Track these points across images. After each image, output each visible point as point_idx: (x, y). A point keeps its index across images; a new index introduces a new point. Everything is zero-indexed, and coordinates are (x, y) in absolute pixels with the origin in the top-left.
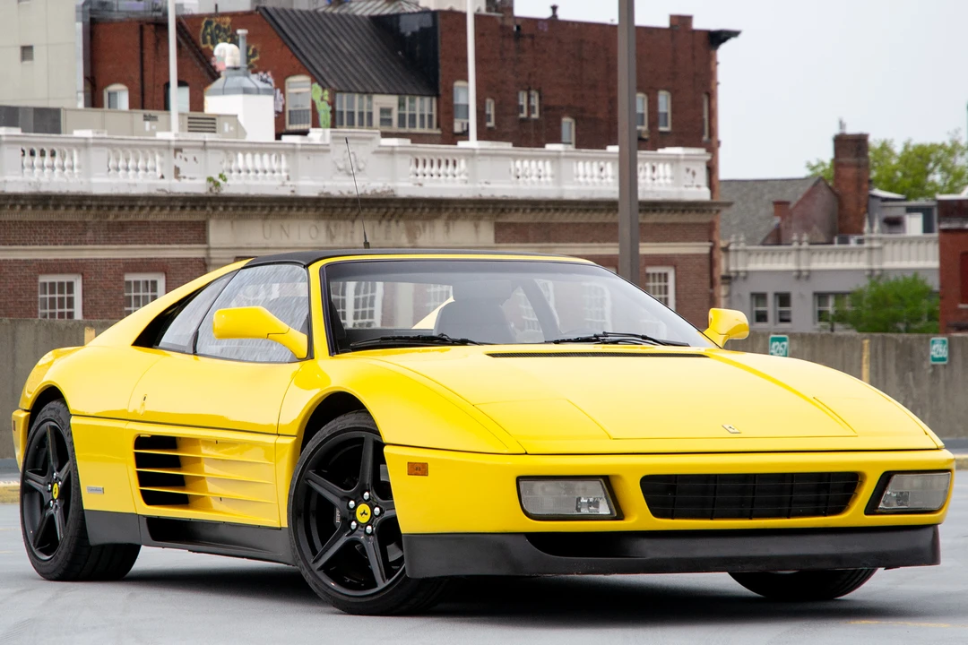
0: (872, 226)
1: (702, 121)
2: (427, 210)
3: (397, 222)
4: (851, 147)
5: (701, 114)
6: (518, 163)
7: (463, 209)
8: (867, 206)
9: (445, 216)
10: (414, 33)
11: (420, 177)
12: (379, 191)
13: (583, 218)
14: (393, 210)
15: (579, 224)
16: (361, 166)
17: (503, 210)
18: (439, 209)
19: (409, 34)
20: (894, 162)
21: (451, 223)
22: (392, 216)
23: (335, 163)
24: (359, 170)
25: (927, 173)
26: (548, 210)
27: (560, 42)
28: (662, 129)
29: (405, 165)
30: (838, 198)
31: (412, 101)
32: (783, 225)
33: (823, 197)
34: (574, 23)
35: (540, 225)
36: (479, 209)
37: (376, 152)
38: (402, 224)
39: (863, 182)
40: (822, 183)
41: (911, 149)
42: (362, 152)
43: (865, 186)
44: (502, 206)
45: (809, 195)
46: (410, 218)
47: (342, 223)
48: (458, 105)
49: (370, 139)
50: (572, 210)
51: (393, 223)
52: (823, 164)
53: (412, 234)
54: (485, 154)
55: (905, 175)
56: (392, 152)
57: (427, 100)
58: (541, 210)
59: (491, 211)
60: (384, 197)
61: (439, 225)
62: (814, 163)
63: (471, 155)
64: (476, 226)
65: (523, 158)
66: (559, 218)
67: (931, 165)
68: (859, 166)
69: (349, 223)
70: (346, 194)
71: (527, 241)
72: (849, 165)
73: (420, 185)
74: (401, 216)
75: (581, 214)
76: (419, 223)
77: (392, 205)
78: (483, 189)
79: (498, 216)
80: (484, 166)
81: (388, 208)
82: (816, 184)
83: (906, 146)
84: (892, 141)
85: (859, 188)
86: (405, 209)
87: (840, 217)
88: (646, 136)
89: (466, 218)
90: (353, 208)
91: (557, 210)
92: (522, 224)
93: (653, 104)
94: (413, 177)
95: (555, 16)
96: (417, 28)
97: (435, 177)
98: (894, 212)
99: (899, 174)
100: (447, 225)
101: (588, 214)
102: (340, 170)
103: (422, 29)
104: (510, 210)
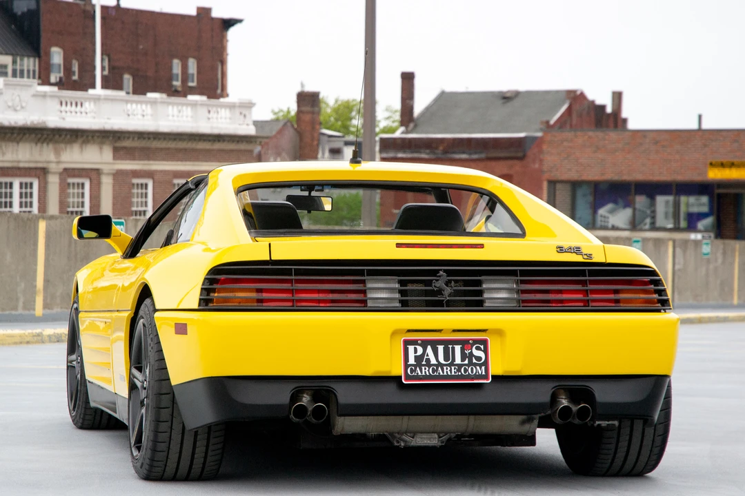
0: (323, 154)
1: (217, 80)
2: (68, 136)
3: (48, 144)
4: (308, 100)
5: (217, 75)
6: (129, 105)
7: (93, 137)
8: (319, 140)
9: (80, 140)
10: (23, 14)
11: (64, 114)
12: (35, 122)
13: (172, 145)
14: (45, 136)
15: (168, 149)
16: (24, 105)
17: (119, 138)
18: (77, 137)
19: (19, 13)
20: (329, 110)
21: (84, 146)
22: (45, 139)
23: (6, 102)
24: (22, 107)
25: (351, 119)
26: (149, 138)
27: (123, 23)
28: (191, 84)
29: (54, 104)
30: (300, 134)
31: (22, 60)
32: (262, 152)
33: (290, 133)
34: (133, 10)
35: (143, 149)
36: (103, 137)
37: (34, 96)
38: (51, 146)
39: (315, 124)
40: (289, 124)
41: (339, 103)
42: (26, 95)
43: (318, 127)
44: (118, 135)
45: (280, 132)
46: (57, 142)
47: (11, 144)
48: (53, 64)
49: (30, 86)
50: (165, 139)
51: (45, 145)
52: (282, 111)
53: (57, 153)
54: (107, 99)
55: (337, 120)
56: (44, 96)
57: (32, 60)
58: (144, 138)
59: (111, 138)
60: (39, 126)
61: (76, 147)
62: (276, 110)
63: (97, 99)
64: (101, 149)
65: (132, 102)
66: (156, 144)
67: (354, 114)
68: (313, 113)
69: (15, 144)
70: (13, 124)
71: (134, 159)
72: (308, 113)
73: (64, 119)
74: (51, 140)
75: (170, 142)
76: (62, 146)
77: (45, 132)
78: (106, 123)
79: (116, 142)
80: (106, 107)
81: (42, 135)
82: (285, 124)
83: (336, 101)
84: (327, 97)
85: (313, 128)
86: (54, 135)
87: (301, 147)
88: (180, 89)
89: (94, 143)
90: (19, 134)
91: (155, 139)
92: (131, 148)
93: (185, 68)
94: (59, 113)
95: (118, 5)
96: (25, 10)
97: (73, 114)
98: (336, 145)
99: (332, 119)
100: (81, 147)
101: (175, 142)
102: (9, 107)
103: (29, 10)
104: (124, 138)
